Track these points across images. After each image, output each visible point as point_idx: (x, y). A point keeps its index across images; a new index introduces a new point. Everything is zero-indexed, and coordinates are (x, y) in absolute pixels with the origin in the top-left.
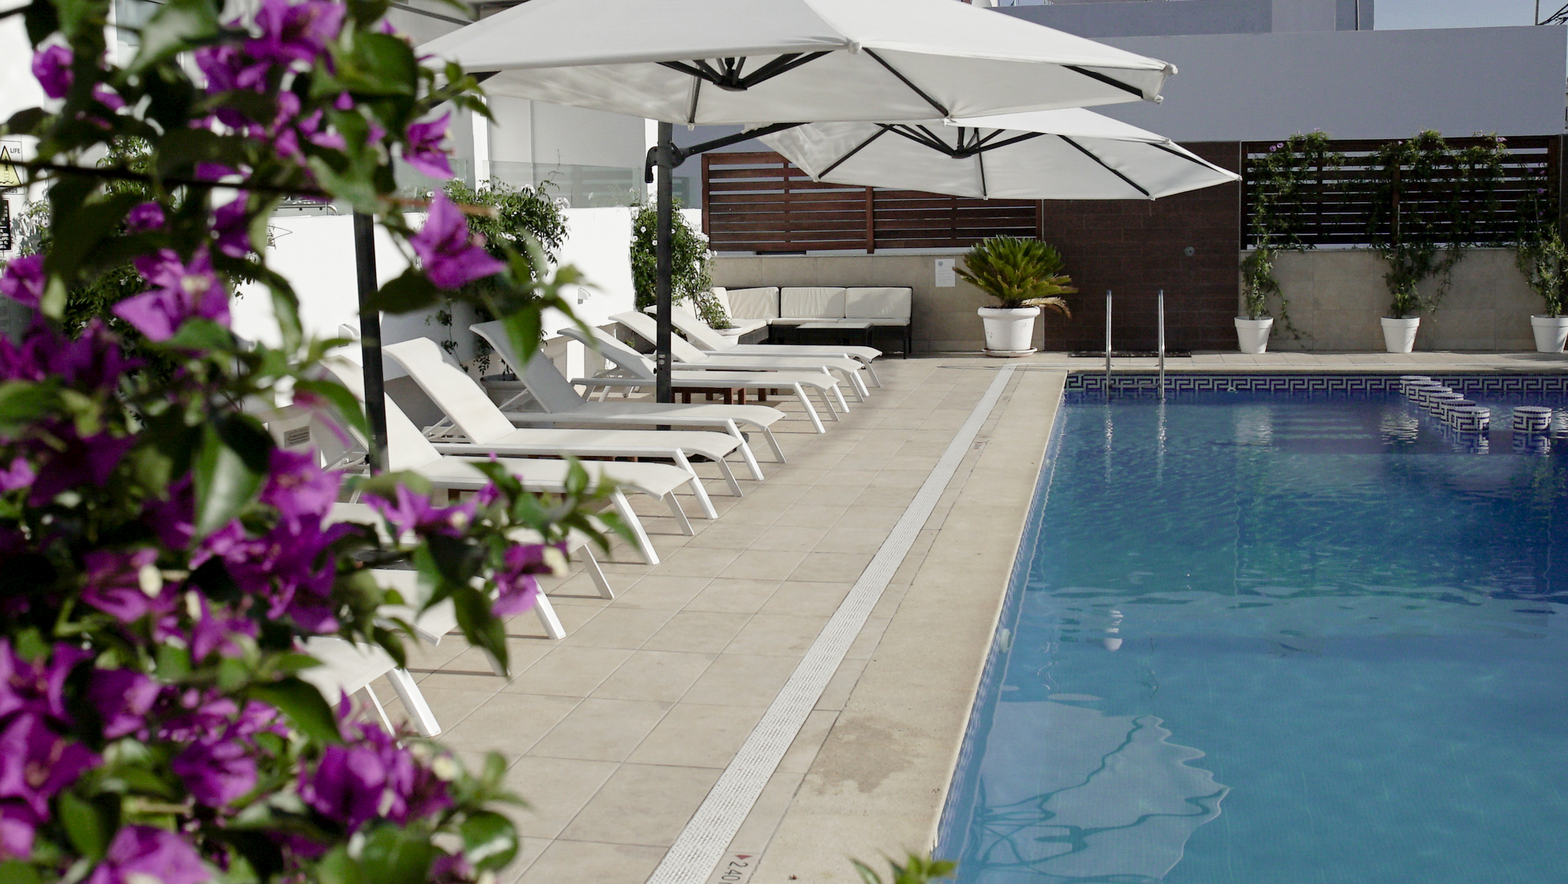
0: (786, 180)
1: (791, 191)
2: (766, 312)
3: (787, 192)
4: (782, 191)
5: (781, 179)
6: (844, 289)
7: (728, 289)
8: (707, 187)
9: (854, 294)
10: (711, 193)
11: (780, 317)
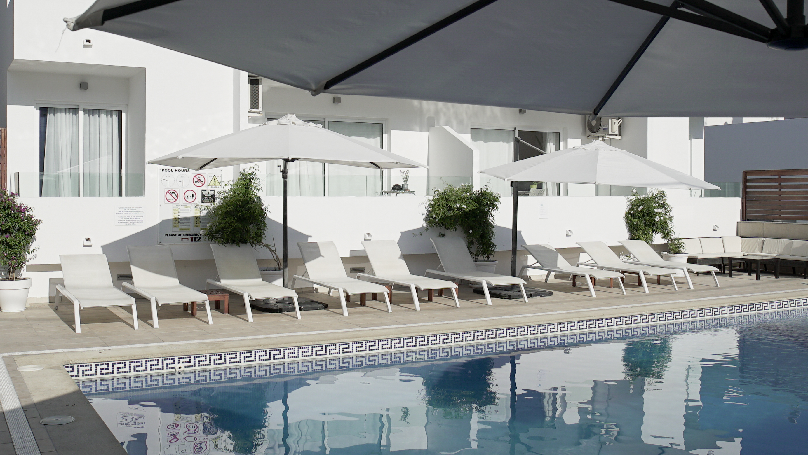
0: (780, 184)
1: (782, 190)
2: (756, 250)
3: (780, 190)
4: (777, 190)
5: (777, 184)
6: (793, 240)
7: (742, 237)
8: (745, 187)
9: (797, 243)
10: (747, 190)
11: (762, 253)
